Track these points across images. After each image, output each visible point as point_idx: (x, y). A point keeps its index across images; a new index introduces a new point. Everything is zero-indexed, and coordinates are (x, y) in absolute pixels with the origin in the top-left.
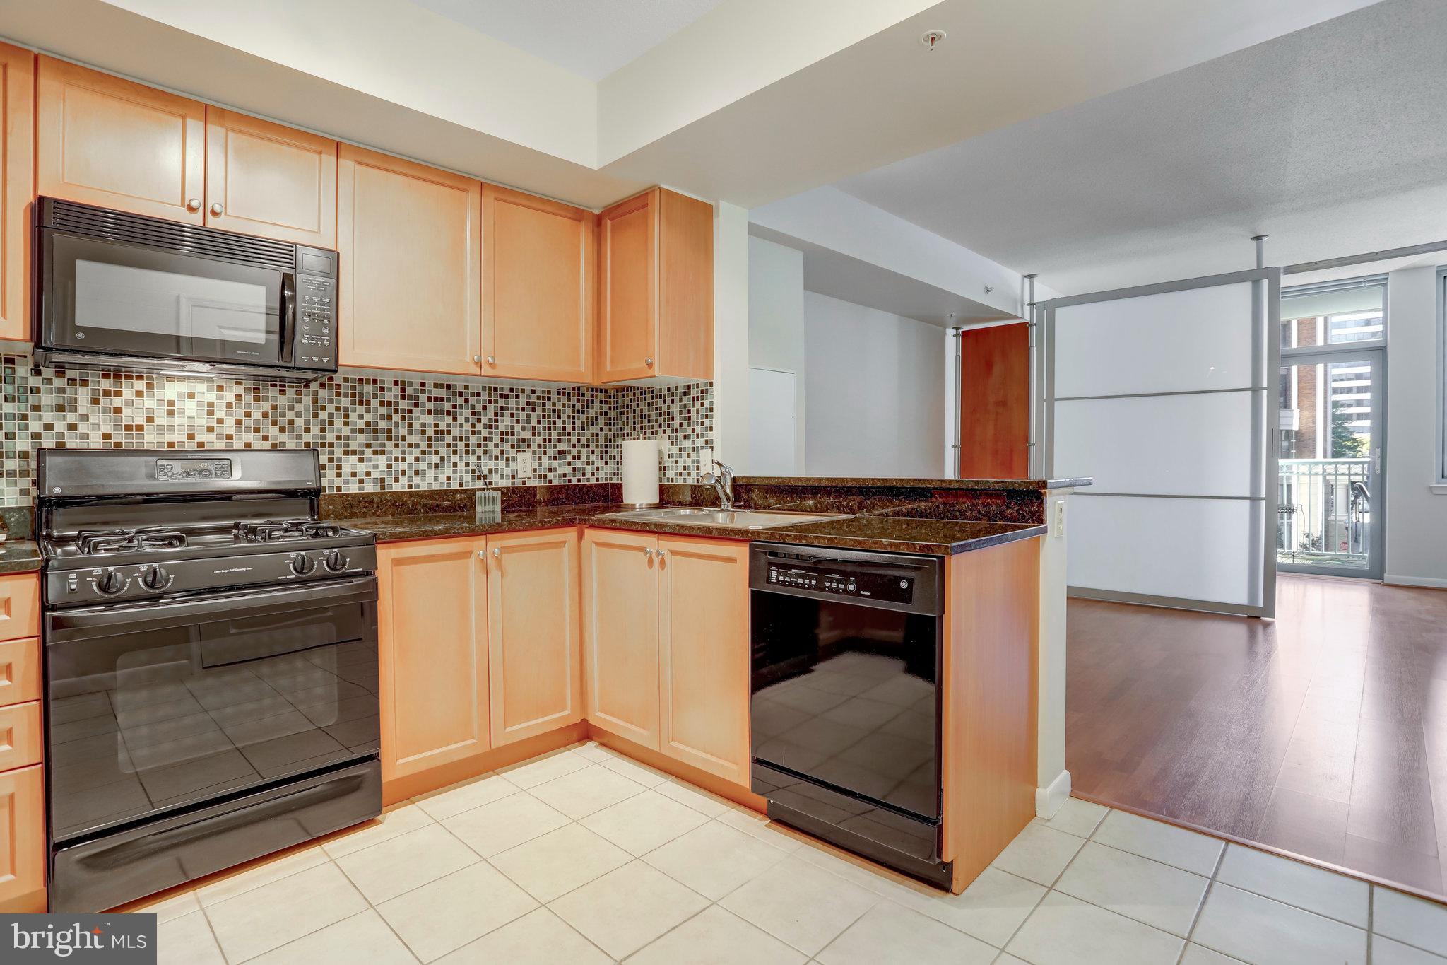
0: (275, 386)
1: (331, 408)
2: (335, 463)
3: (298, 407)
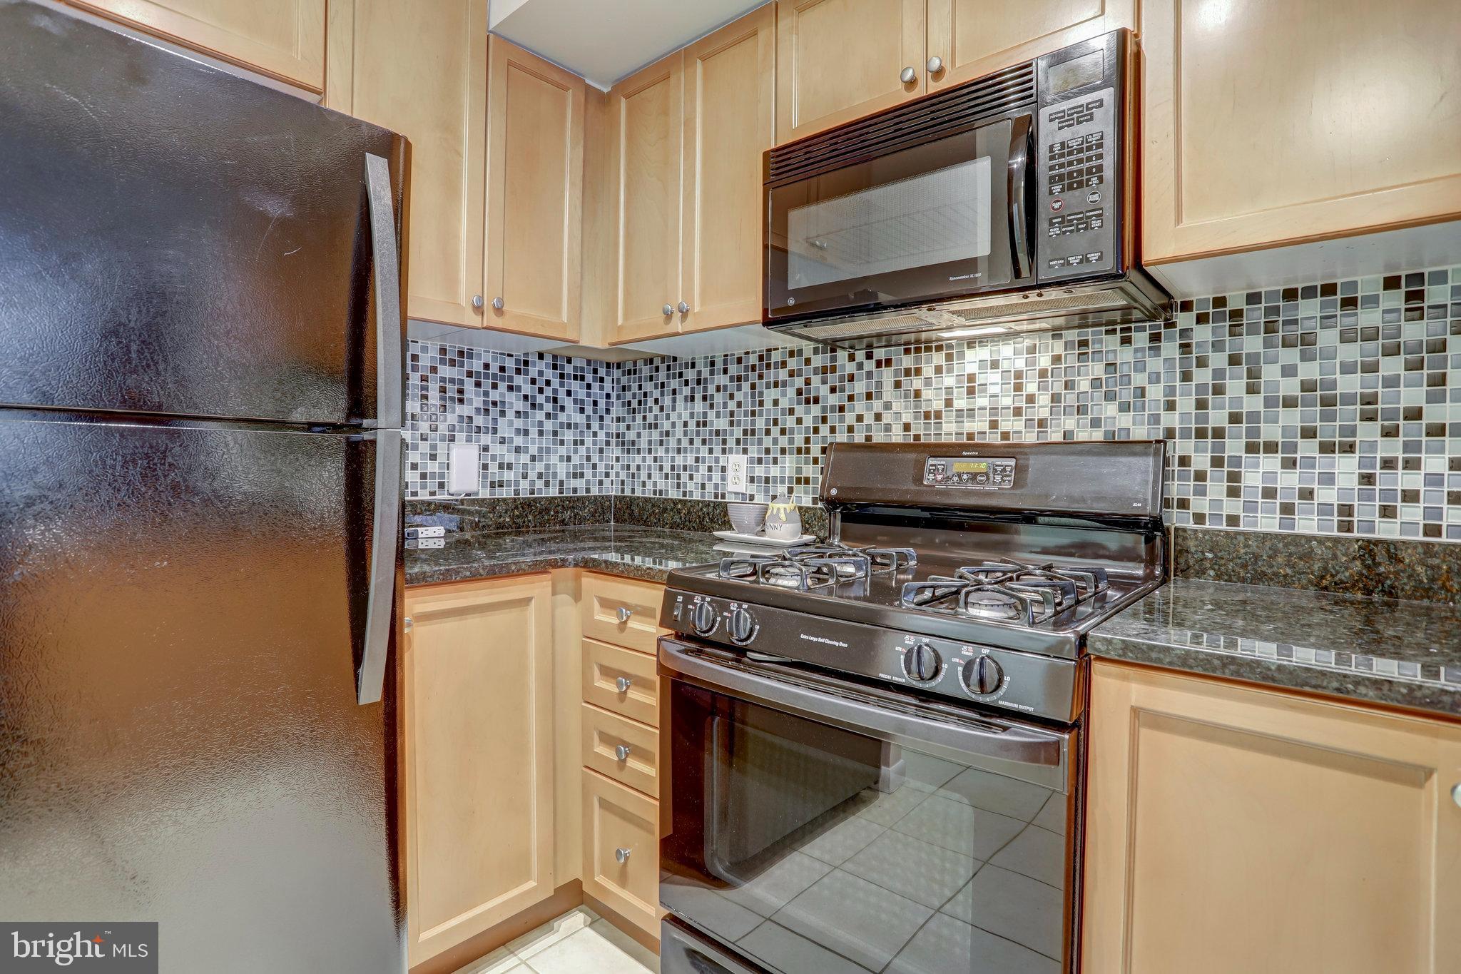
0: (1114, 331)
1: (1218, 360)
2: (1226, 469)
3: (1155, 364)
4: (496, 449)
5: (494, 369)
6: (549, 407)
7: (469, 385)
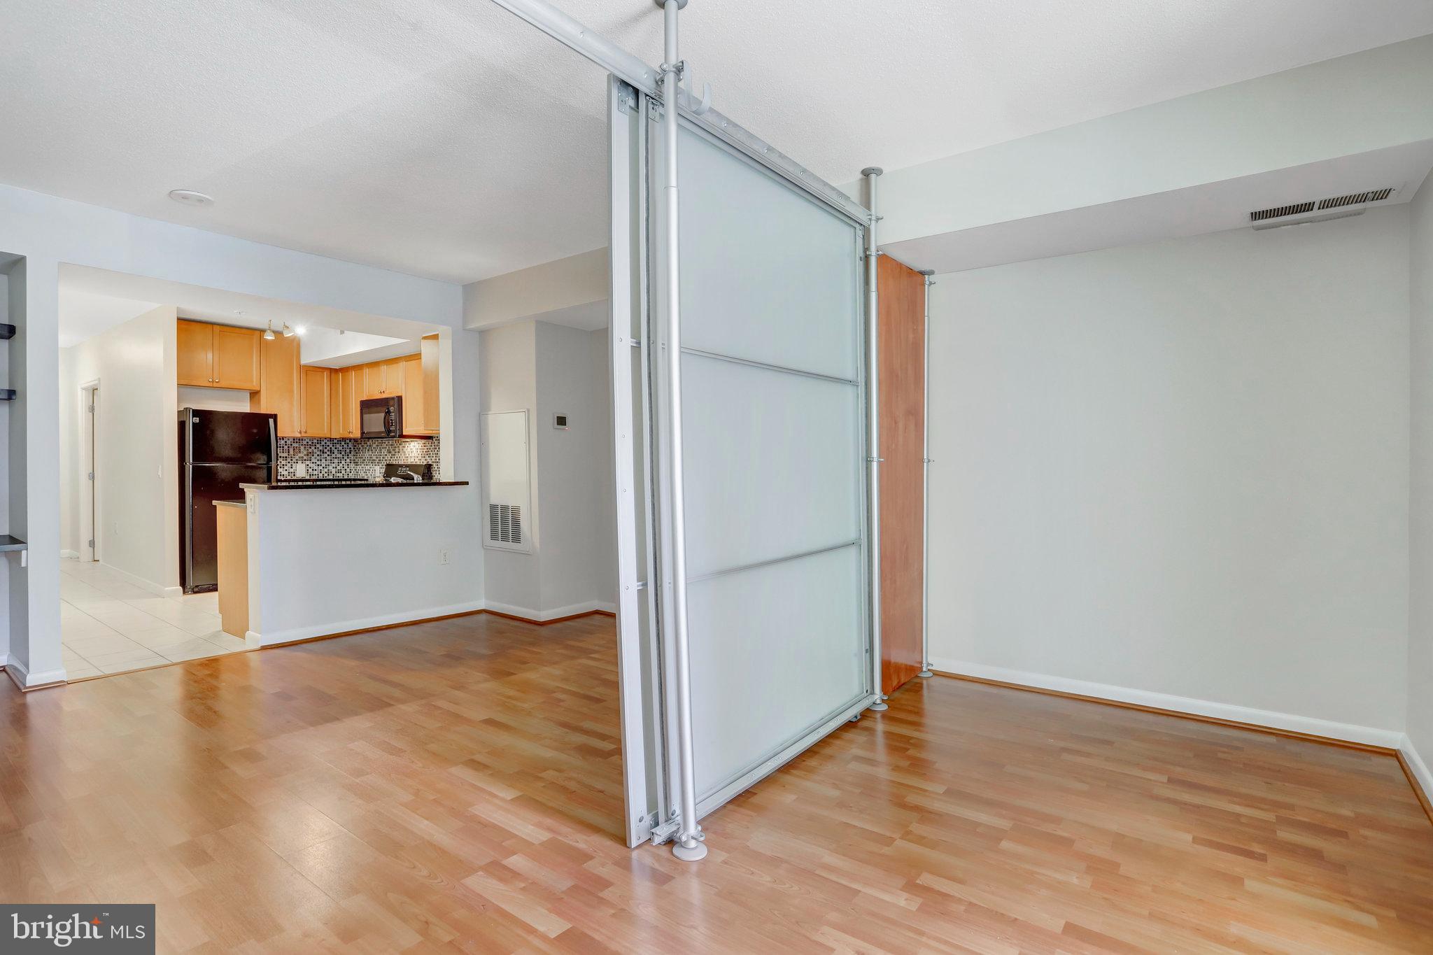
4: (311, 465)
5: (310, 443)
6: (329, 453)
7: (302, 448)
